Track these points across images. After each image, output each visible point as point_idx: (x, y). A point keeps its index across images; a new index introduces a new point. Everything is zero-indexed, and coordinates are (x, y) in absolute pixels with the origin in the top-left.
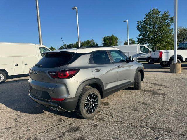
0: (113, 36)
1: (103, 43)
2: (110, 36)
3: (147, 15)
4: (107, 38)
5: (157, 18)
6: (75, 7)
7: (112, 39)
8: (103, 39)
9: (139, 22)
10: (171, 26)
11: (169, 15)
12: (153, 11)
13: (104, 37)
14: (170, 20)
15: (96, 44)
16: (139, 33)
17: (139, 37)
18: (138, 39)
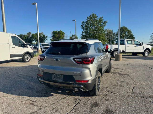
0: (61, 31)
1: (53, 36)
2: (59, 31)
3: (88, 18)
4: (56, 32)
5: (96, 21)
6: (35, 3)
7: (60, 34)
8: (52, 33)
9: (83, 22)
10: (104, 28)
11: (103, 20)
12: (92, 15)
13: (53, 31)
14: (104, 24)
15: (45, 36)
16: (83, 31)
17: (82, 34)
18: (81, 36)
